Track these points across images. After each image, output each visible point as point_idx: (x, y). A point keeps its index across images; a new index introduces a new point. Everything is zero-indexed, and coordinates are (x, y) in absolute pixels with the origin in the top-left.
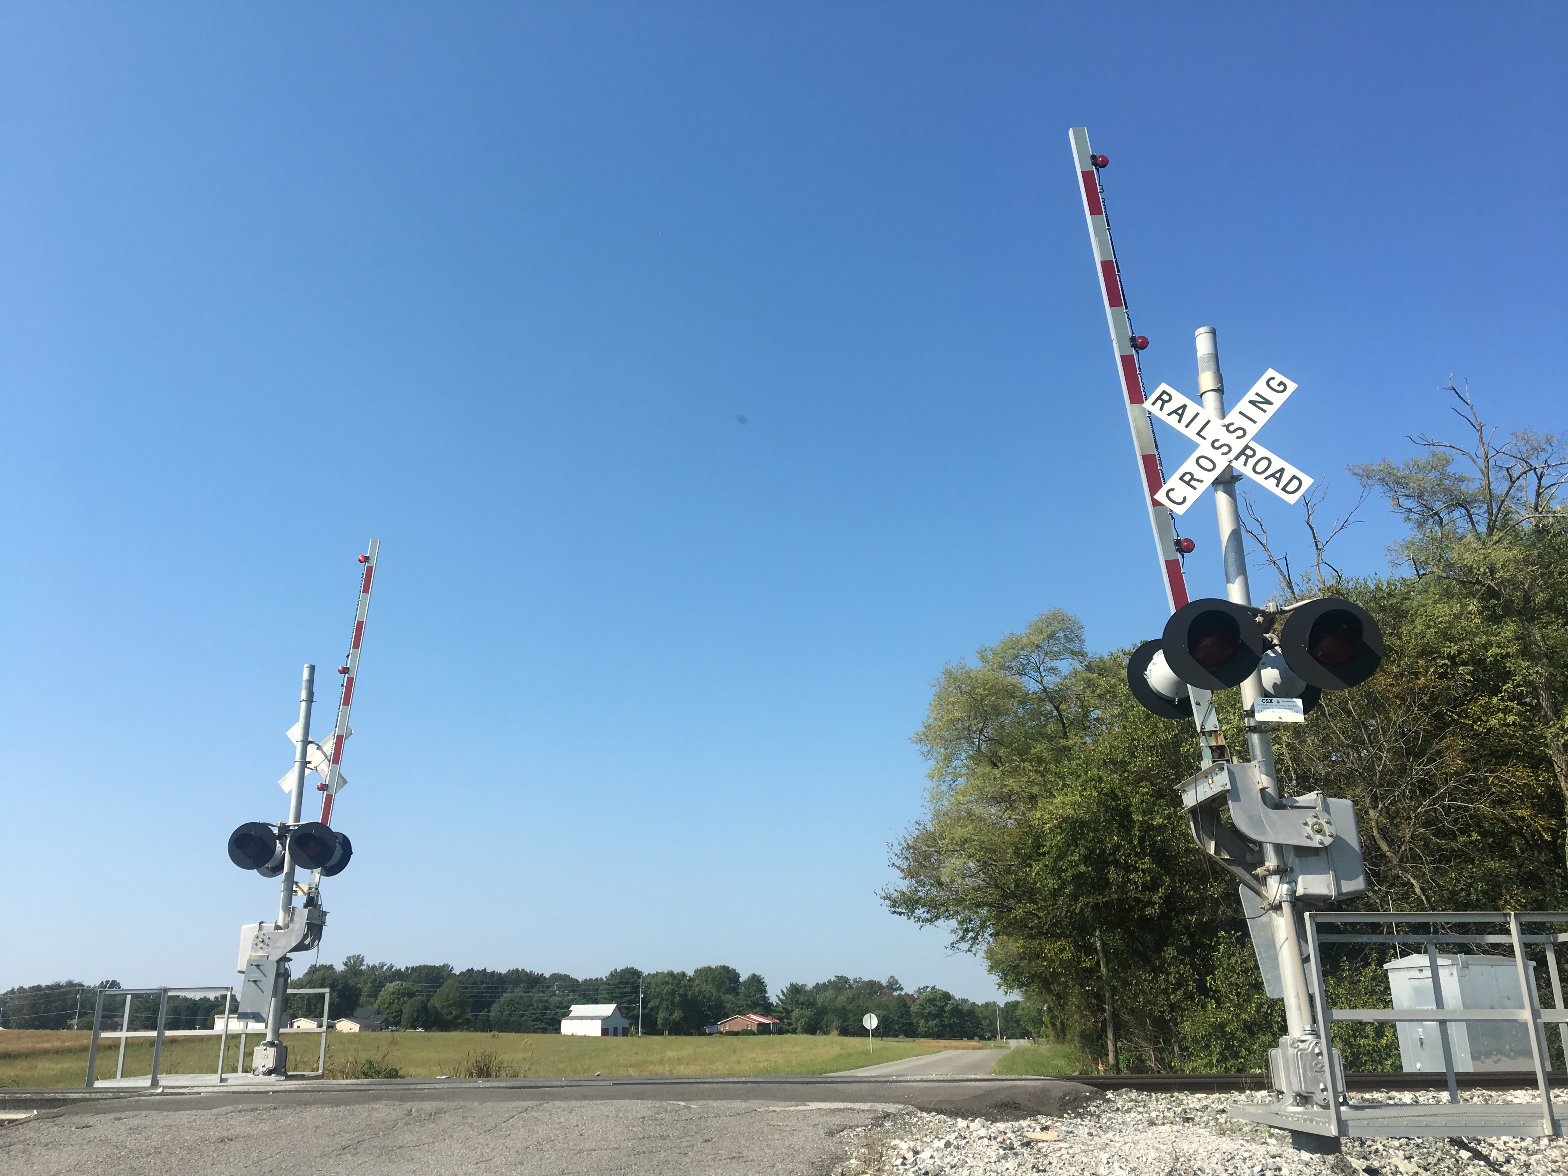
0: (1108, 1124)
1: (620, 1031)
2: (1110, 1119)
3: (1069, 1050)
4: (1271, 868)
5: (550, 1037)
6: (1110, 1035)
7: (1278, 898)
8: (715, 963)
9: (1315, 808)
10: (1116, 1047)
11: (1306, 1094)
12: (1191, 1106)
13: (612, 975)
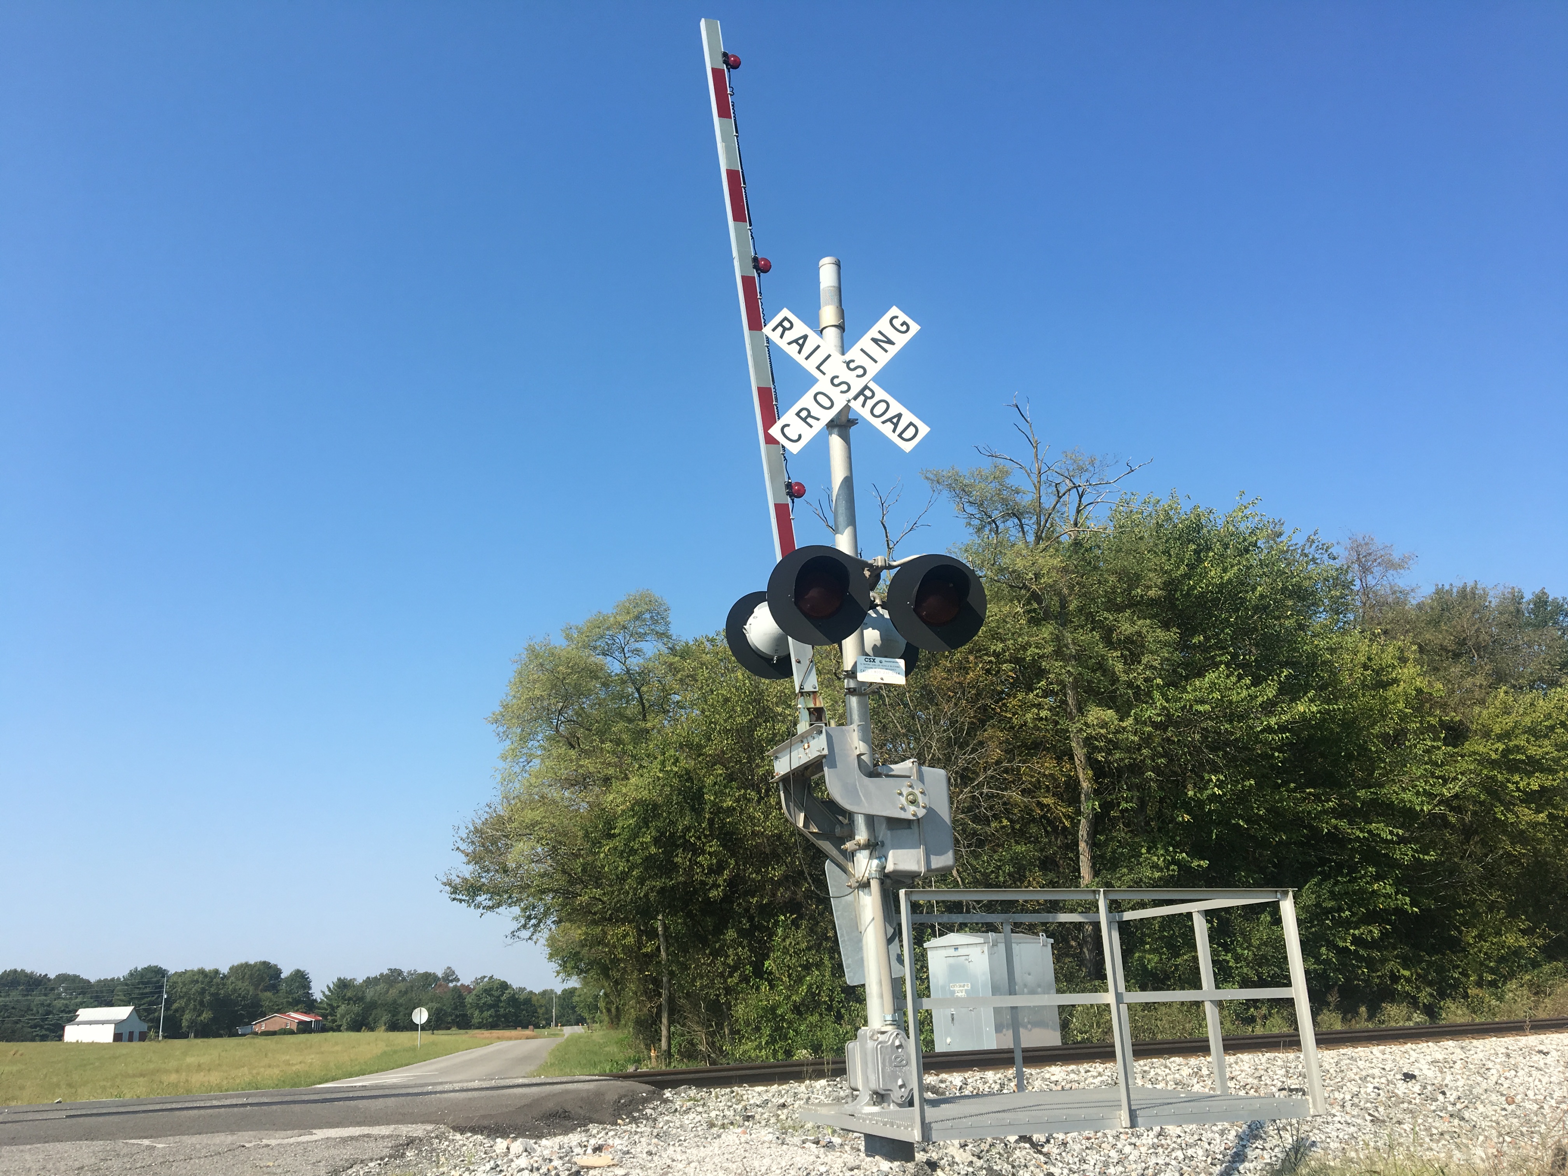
0: (665, 1128)
1: (136, 1035)
2: (668, 1122)
3: (621, 1036)
4: (862, 842)
5: (49, 1045)
6: (665, 1021)
7: (867, 875)
8: (253, 959)
9: (910, 777)
10: (669, 1031)
11: (883, 1092)
12: (752, 1102)
13: (131, 974)
